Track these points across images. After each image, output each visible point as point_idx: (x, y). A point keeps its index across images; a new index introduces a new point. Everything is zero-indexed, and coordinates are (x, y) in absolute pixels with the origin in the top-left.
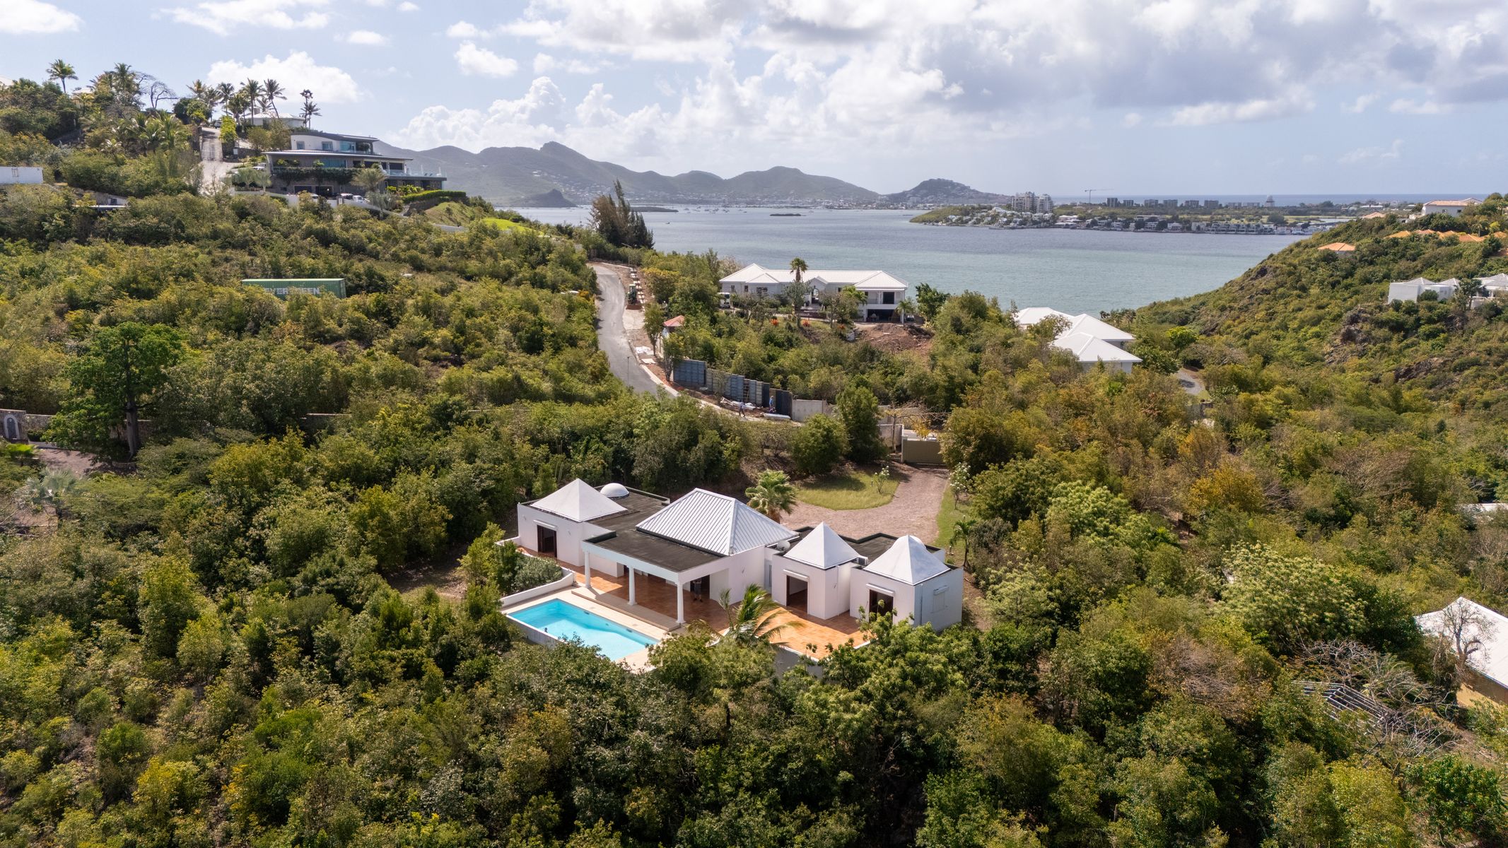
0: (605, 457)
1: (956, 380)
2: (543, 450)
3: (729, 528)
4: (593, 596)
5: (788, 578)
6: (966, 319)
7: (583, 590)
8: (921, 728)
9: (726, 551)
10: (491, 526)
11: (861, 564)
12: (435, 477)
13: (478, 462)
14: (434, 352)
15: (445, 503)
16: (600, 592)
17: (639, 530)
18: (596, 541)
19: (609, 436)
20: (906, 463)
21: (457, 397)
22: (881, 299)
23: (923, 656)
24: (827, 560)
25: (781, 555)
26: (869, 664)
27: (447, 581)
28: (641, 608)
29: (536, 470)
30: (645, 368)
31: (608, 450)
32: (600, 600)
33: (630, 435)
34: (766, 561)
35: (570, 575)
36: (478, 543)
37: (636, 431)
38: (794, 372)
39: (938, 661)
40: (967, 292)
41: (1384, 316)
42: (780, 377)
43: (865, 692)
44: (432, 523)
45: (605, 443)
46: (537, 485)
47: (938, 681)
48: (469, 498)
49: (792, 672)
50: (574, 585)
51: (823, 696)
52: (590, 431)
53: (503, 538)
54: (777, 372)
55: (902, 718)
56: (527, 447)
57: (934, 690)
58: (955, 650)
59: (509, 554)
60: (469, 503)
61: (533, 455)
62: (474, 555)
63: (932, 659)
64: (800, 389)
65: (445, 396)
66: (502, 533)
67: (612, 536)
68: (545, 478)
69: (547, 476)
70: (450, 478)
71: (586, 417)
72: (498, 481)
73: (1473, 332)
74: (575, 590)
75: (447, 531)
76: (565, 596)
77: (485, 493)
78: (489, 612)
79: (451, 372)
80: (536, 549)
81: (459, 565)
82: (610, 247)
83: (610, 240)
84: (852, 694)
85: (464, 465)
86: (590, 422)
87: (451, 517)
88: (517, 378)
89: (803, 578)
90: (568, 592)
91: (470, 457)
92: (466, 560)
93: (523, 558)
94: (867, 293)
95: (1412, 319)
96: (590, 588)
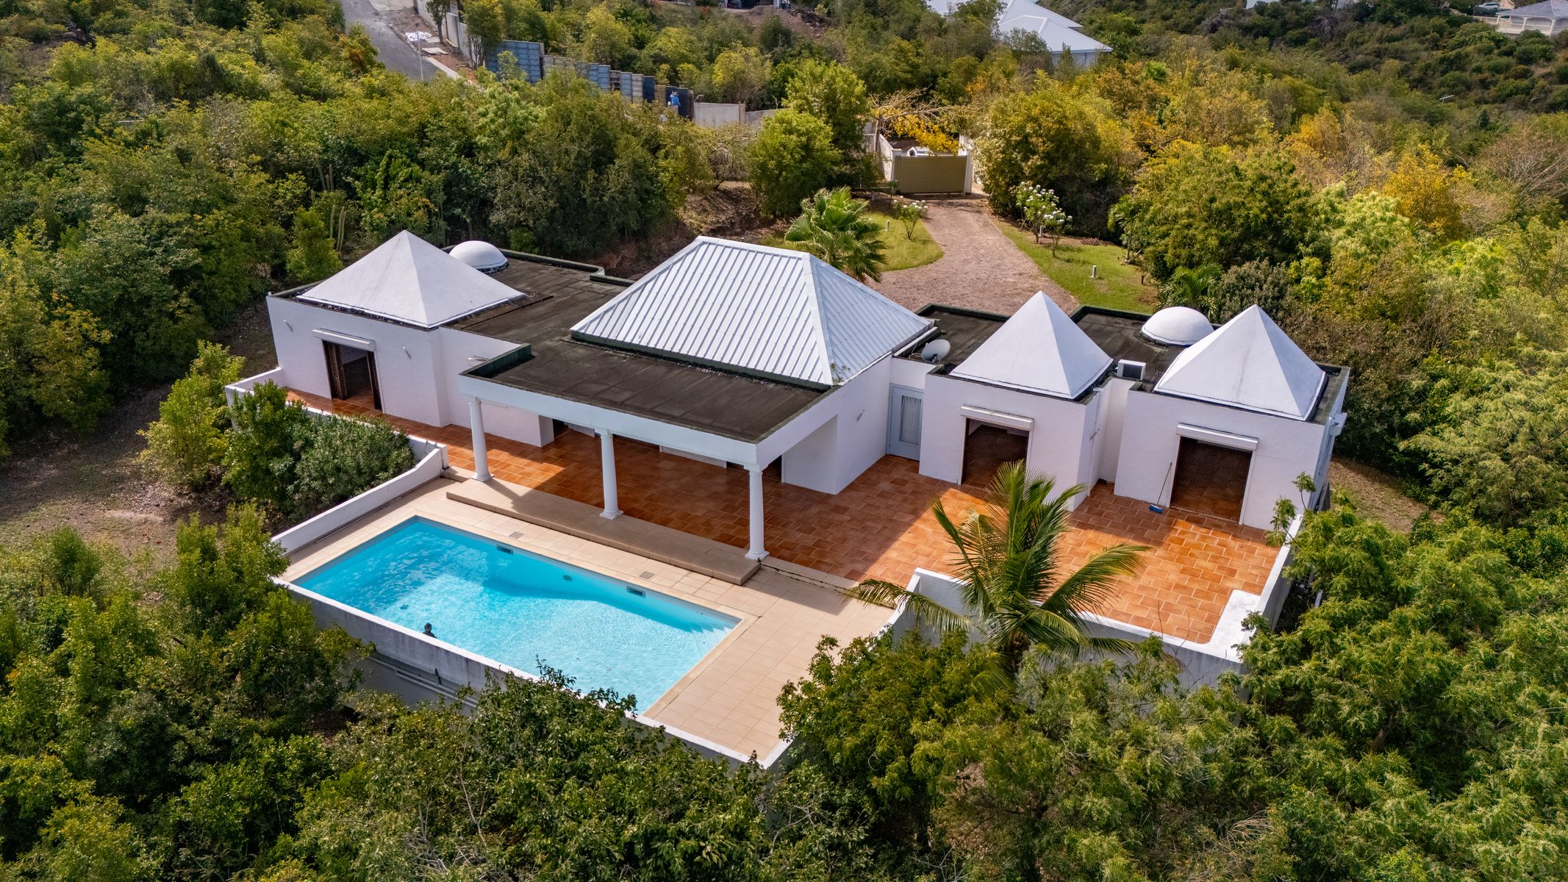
0: (429, 193)
2: (293, 185)
4: (506, 504)
5: (971, 424)
7: (473, 487)
9: (827, 380)
10: (207, 350)
12: (55, 248)
13: (152, 212)
14: (33, 24)
15: (88, 303)
16: (521, 490)
17: (579, 338)
18: (489, 371)
19: (426, 153)
21: (87, 89)
24: (1070, 377)
25: (947, 373)
27: (121, 479)
28: (636, 524)
29: (287, 223)
30: (431, 60)
31: (433, 179)
32: (527, 510)
33: (469, 150)
34: (894, 387)
35: (433, 453)
36: (184, 390)
37: (482, 140)
41: (1247, 21)
42: (665, 67)
44: (61, 349)
45: (422, 164)
46: (295, 255)
48: (145, 289)
50: (445, 476)
52: (384, 145)
53: (243, 373)
56: (260, 177)
59: (264, 411)
60: (146, 300)
61: (275, 196)
62: (176, 420)
64: (701, 86)
65: (59, 87)
66: (237, 362)
67: (522, 357)
68: (310, 240)
69: (312, 238)
70: (90, 247)
71: (371, 115)
72: (206, 249)
73: (1345, 35)
74: (455, 488)
75: (104, 366)
76: (433, 506)
77: (179, 277)
78: (254, 605)
79: (70, 51)
80: (327, 394)
81: (143, 443)
85: (122, 218)
86: (382, 127)
87: (107, 336)
88: (210, 62)
89: (1014, 422)
90: (439, 495)
91: (132, 201)
92: (158, 432)
93: (304, 419)
95: (1277, 23)
96: (489, 481)
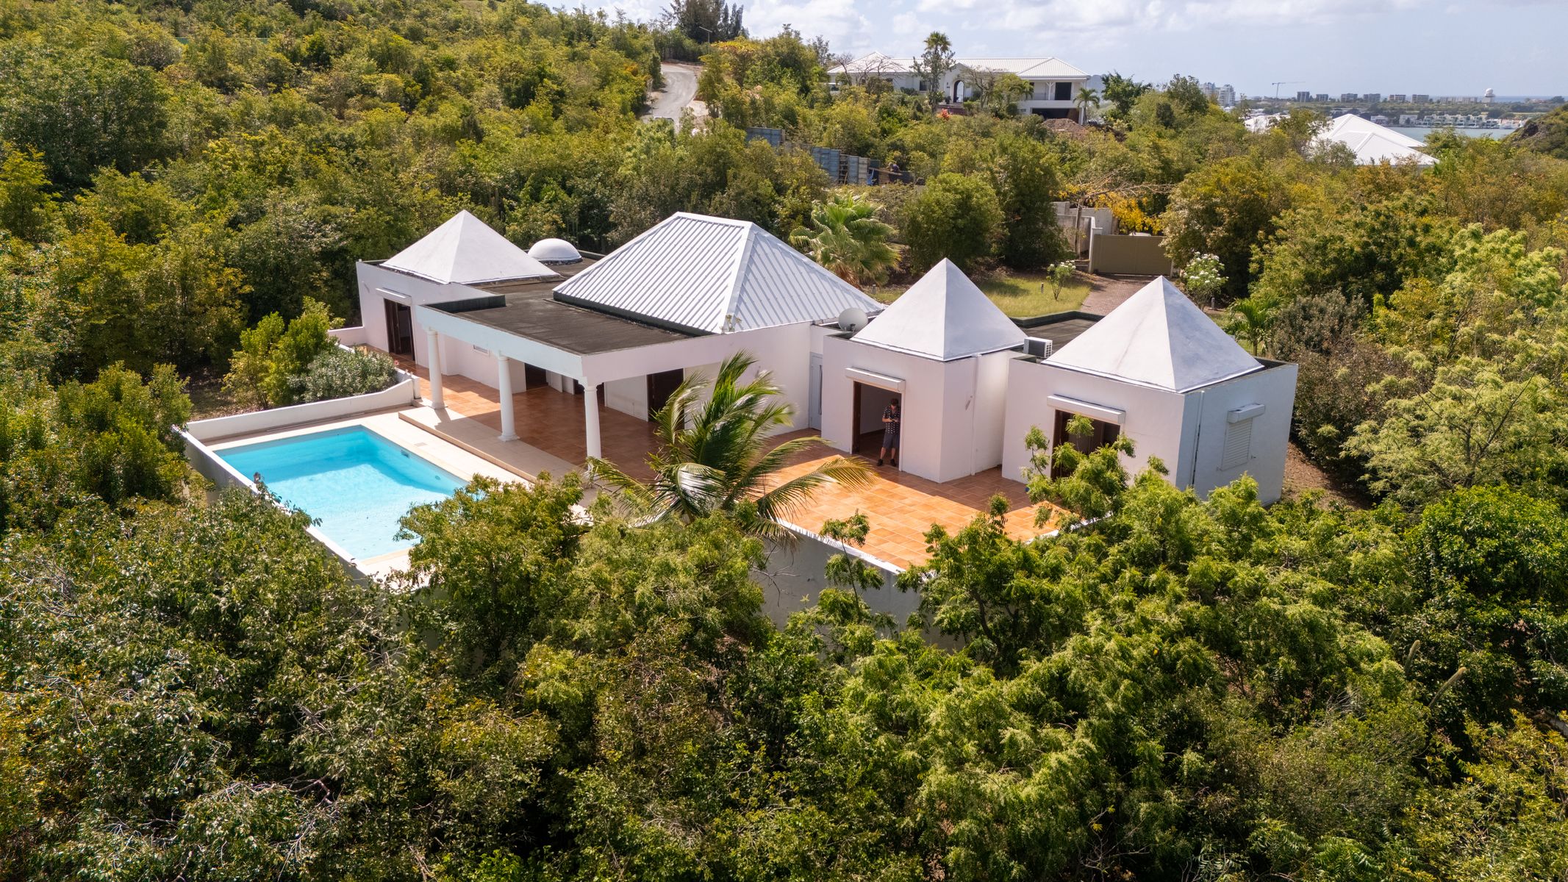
0: (564, 214)
1: (1175, 167)
2: (458, 201)
3: (731, 281)
5: (858, 386)
6: (1178, 110)
7: (425, 412)
8: (1271, 828)
9: (716, 326)
11: (1036, 352)
16: (457, 417)
17: (558, 298)
18: (458, 308)
19: (574, 181)
20: (1096, 272)
22: (1052, 92)
23: (1244, 573)
24: (950, 341)
25: (847, 337)
26: (1068, 584)
31: (573, 202)
34: (813, 356)
35: (406, 382)
37: (624, 172)
38: (920, 147)
39: (1297, 590)
40: (1177, 77)
43: (1057, 683)
45: (569, 191)
47: (1299, 653)
49: (814, 611)
50: (410, 404)
51: (910, 690)
54: (894, 147)
55: (1196, 781)
56: (433, 193)
57: (1290, 686)
58: (1355, 558)
63: (1274, 582)
67: (493, 304)
72: (357, 238)
74: (411, 413)
82: (689, 43)
83: (691, 36)
84: (1009, 688)
87: (247, 289)
89: (889, 384)
90: (393, 416)
94: (1032, 84)
96: (437, 408)
